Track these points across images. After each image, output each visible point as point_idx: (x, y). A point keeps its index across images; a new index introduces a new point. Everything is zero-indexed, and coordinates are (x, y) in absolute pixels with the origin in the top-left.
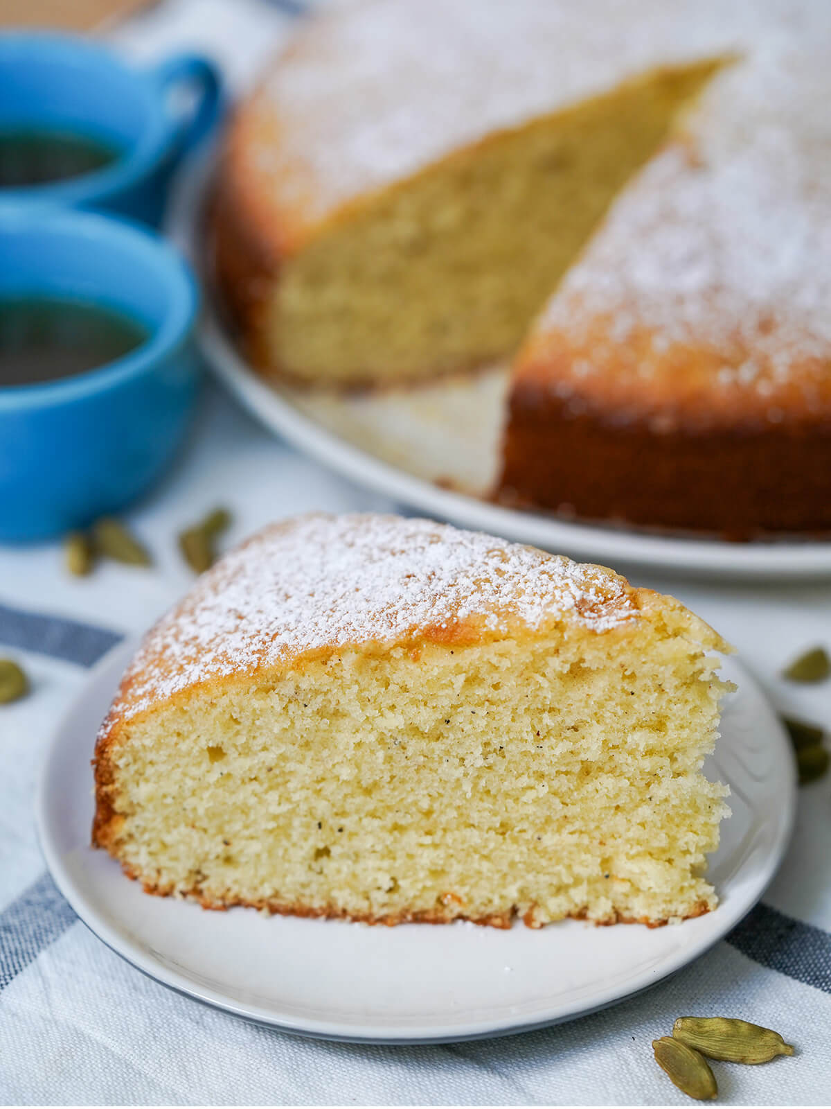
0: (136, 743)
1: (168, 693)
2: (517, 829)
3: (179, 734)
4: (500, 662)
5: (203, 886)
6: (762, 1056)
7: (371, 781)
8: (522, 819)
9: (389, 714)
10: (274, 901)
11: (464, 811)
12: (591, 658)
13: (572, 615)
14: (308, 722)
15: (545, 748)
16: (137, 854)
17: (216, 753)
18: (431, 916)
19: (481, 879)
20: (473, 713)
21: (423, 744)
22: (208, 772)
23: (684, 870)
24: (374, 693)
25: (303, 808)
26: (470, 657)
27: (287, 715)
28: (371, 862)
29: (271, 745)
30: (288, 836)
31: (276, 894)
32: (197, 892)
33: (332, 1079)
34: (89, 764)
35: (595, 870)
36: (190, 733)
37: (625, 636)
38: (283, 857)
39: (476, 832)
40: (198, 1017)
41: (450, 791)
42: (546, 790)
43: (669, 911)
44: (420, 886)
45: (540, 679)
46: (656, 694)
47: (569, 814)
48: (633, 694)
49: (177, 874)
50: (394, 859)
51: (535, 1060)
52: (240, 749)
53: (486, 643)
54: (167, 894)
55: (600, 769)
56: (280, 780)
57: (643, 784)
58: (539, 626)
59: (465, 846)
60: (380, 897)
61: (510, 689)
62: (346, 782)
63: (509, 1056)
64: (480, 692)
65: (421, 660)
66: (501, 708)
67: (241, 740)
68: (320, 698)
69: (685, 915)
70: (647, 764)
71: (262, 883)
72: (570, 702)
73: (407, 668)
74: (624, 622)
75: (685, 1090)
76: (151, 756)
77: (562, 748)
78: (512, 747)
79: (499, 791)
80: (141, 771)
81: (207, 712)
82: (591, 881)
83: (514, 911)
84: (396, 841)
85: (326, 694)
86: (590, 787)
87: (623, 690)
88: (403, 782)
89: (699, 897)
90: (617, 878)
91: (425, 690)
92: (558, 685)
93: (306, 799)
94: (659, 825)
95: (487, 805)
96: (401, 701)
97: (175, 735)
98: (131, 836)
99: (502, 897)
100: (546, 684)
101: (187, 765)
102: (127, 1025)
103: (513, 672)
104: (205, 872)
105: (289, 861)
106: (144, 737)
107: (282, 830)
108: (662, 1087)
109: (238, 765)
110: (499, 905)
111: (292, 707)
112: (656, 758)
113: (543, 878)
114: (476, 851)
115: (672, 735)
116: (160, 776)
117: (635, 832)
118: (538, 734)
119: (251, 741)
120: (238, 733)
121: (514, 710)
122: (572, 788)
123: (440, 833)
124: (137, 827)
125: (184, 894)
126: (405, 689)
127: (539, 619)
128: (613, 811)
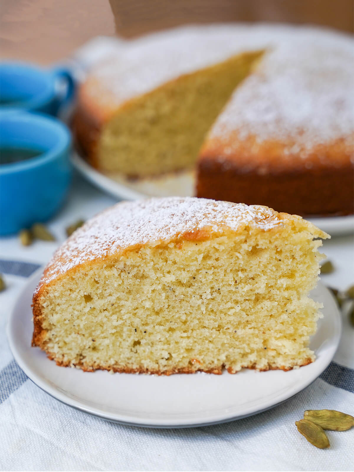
0: (51, 295)
1: (65, 270)
2: (225, 328)
3: (71, 290)
4: (219, 247)
5: (83, 361)
6: (346, 427)
7: (159, 308)
8: (228, 323)
9: (168, 275)
10: (115, 366)
11: (201, 320)
12: (262, 243)
13: (253, 223)
14: (130, 281)
15: (240, 288)
16: (53, 348)
17: (88, 298)
18: (186, 370)
19: (209, 352)
20: (206, 273)
21: (183, 289)
22: (84, 307)
23: (300, 344)
24: (161, 265)
25: (128, 322)
26: (206, 245)
27: (120, 278)
28: (160, 346)
29: (113, 293)
30: (121, 336)
31: (116, 363)
32: (81, 364)
33: (148, 446)
34: (30, 306)
35: (261, 346)
36: (76, 289)
37: (278, 232)
38: (119, 346)
39: (207, 330)
40: (83, 420)
41: (195, 311)
42: (240, 308)
43: (294, 363)
44: (181, 356)
45: (238, 255)
46: (291, 260)
47: (249, 320)
48: (280, 260)
49: (71, 356)
50: (170, 344)
51: (241, 433)
52: (99, 295)
53: (213, 239)
54: (67, 366)
55: (264, 298)
56: (117, 310)
57: (283, 304)
58: (238, 229)
59: (202, 337)
60: (164, 362)
61: (224, 260)
62: (148, 309)
63: (228, 432)
64: (210, 262)
65: (183, 248)
66: (219, 270)
67: (99, 291)
68: (136, 269)
69: (301, 364)
70: (286, 294)
71: (110, 358)
72: (251, 265)
73: (176, 253)
74: (277, 225)
75: (315, 444)
76: (58, 301)
77: (247, 288)
78: (224, 289)
79: (218, 310)
80: (54, 309)
81: (83, 279)
82: (258, 351)
83: (223, 366)
84: (170, 336)
85: (138, 267)
86: (259, 306)
87: (276, 259)
88: (174, 308)
89: (307, 356)
90: (270, 349)
91: (185, 263)
92: (246, 257)
93: (130, 318)
94: (290, 323)
95: (212, 316)
96: (173, 269)
97: (69, 290)
98: (50, 339)
99: (218, 360)
100: (240, 257)
101: (75, 305)
102: (51, 425)
103: (225, 252)
104: (84, 355)
105: (122, 348)
106: (55, 292)
107: (118, 334)
108: (303, 443)
109: (98, 303)
110: (217, 364)
111: (123, 274)
112: (290, 291)
113: (236, 350)
114: (206, 339)
115: (298, 279)
116: (63, 310)
117: (279, 327)
118: (236, 282)
119: (104, 291)
120: (98, 288)
121: (226, 271)
122: (251, 307)
123: (190, 331)
124: (53, 335)
125: (75, 365)
126: (175, 263)
127: (237, 226)
128: (269, 317)
